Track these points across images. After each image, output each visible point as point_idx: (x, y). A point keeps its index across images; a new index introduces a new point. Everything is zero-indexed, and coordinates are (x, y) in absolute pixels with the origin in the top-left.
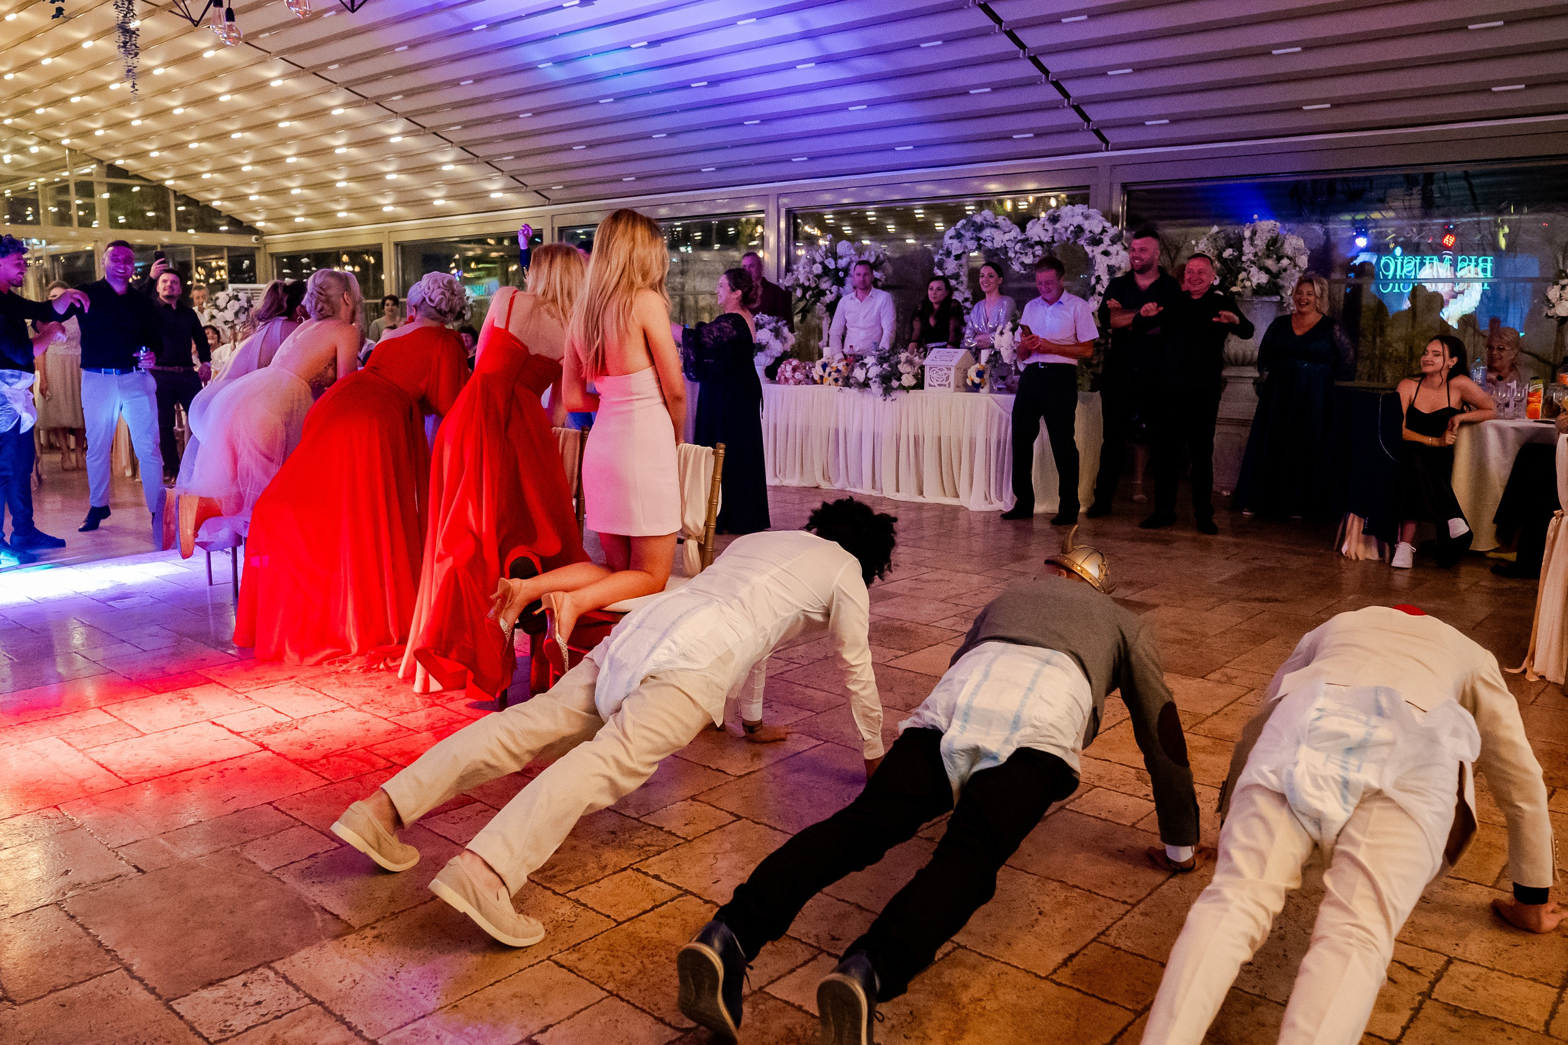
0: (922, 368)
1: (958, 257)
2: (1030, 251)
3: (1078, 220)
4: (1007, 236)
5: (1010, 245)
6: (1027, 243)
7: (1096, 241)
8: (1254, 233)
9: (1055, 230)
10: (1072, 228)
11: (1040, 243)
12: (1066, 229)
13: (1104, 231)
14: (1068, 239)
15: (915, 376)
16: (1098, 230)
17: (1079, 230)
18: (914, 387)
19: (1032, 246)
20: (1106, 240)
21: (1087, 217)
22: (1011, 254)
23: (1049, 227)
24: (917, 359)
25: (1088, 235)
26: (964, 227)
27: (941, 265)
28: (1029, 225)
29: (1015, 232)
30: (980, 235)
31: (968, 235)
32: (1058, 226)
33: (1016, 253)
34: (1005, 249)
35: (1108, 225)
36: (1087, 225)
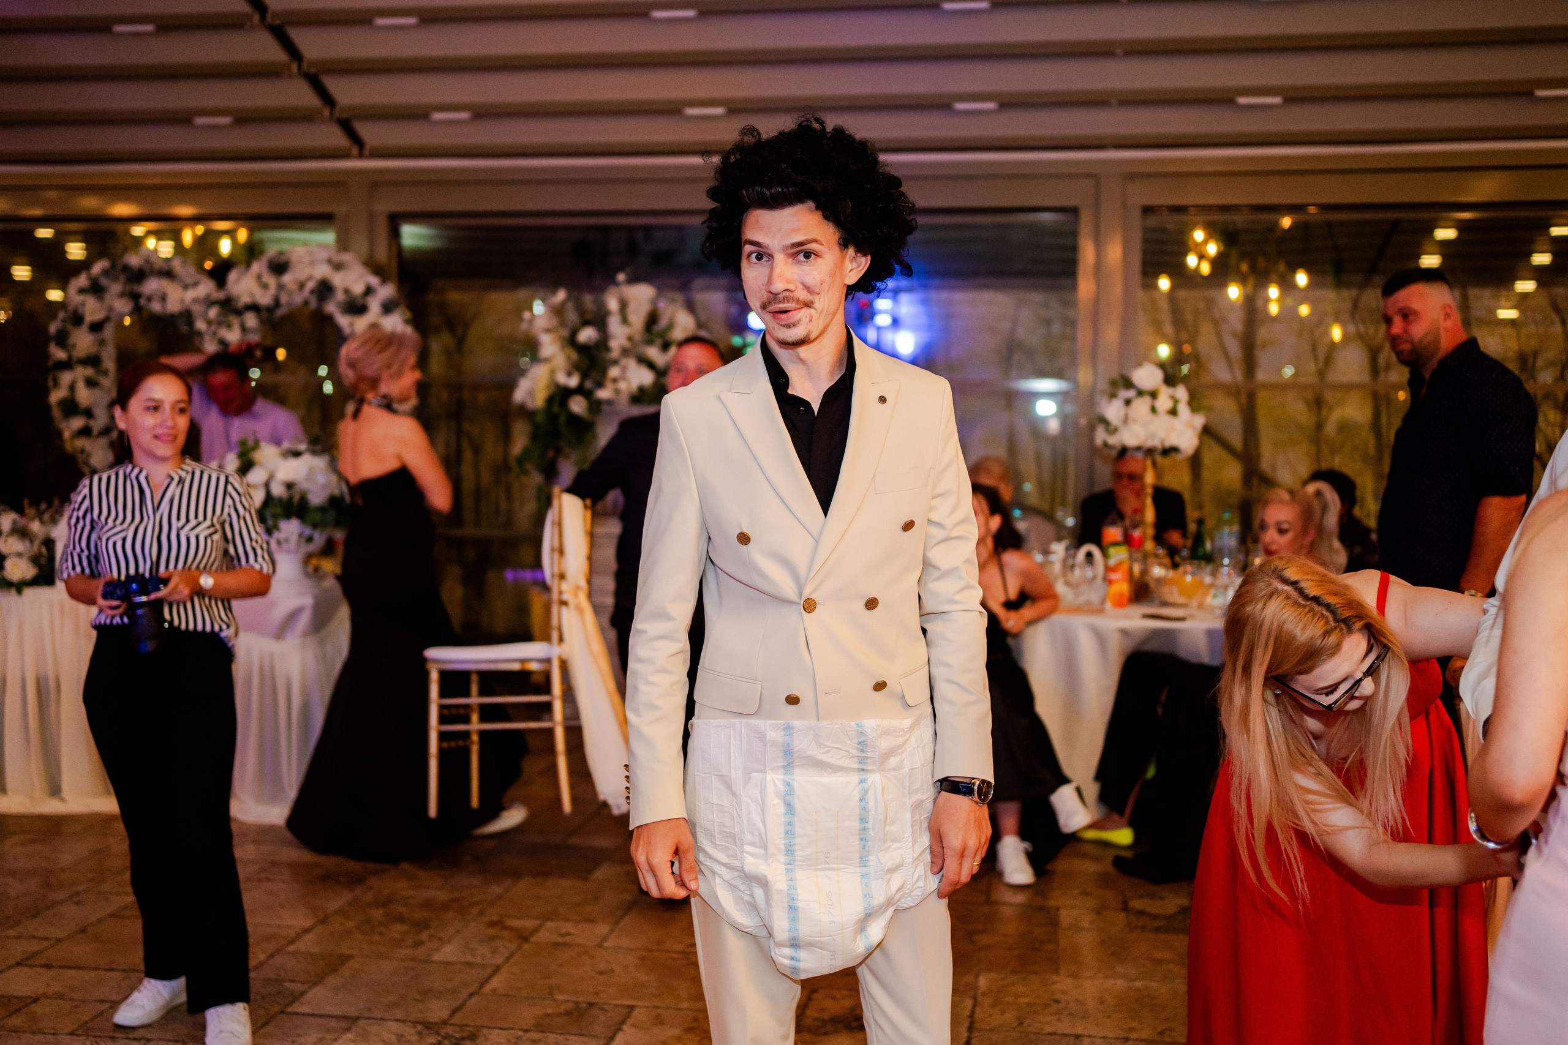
0: (49, 543)
1: (96, 327)
2: (235, 321)
3: (323, 271)
4: (190, 295)
5: (197, 309)
6: (229, 307)
7: (356, 308)
8: (624, 305)
9: (281, 287)
10: (311, 285)
11: (254, 307)
12: (302, 286)
13: (369, 291)
14: (306, 303)
15: (35, 560)
16: (358, 289)
17: (325, 289)
18: (34, 582)
19: (239, 312)
20: (374, 306)
21: (338, 267)
22: (201, 325)
23: (271, 280)
24: (35, 526)
25: (340, 296)
26: (106, 273)
27: (62, 339)
28: (232, 276)
29: (206, 288)
30: (137, 288)
31: (115, 288)
32: (287, 278)
33: (209, 323)
34: (187, 316)
35: (374, 281)
36: (338, 280)
